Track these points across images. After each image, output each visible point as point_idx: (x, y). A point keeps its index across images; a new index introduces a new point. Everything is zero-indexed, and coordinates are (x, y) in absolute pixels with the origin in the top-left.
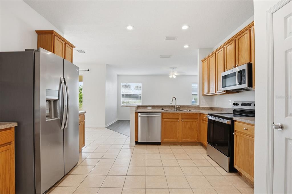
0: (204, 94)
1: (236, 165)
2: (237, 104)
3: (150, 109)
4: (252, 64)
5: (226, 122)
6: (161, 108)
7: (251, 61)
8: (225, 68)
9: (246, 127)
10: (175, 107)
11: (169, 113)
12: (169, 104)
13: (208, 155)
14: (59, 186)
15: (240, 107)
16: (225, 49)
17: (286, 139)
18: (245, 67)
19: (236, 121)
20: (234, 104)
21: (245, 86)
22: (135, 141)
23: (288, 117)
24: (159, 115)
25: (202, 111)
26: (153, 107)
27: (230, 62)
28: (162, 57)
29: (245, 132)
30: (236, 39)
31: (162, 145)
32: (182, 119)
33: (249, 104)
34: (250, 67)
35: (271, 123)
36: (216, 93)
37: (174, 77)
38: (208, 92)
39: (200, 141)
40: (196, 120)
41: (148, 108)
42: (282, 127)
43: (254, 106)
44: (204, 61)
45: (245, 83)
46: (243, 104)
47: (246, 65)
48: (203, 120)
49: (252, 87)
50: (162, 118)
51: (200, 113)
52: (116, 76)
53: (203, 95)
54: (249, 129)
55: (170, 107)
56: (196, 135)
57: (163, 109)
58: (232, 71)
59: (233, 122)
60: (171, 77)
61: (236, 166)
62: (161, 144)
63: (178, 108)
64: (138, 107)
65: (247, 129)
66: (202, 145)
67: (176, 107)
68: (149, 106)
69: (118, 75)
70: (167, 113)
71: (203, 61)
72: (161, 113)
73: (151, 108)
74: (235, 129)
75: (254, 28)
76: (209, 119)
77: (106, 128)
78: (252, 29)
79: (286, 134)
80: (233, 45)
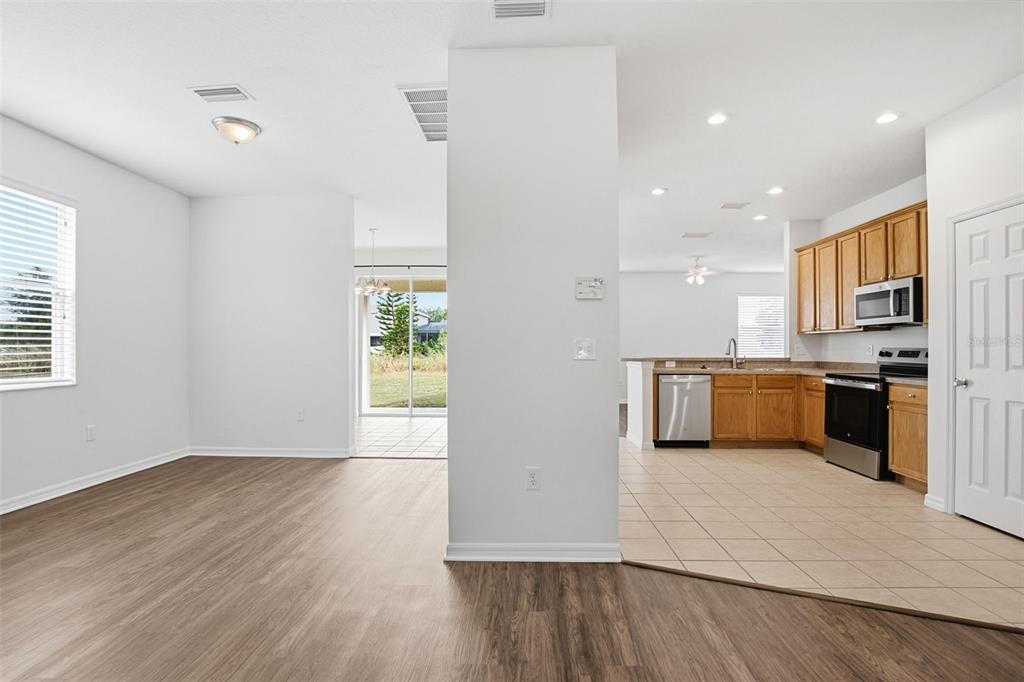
0: (803, 330)
1: (893, 463)
2: (889, 354)
3: (672, 367)
4: (921, 279)
5: (872, 386)
7: (919, 272)
8: (863, 278)
9: (910, 392)
10: (732, 362)
11: (729, 375)
12: (723, 355)
13: (828, 462)
15: (895, 359)
16: (863, 238)
17: (971, 399)
18: (909, 283)
19: (891, 384)
20: (882, 354)
21: (910, 318)
22: (655, 440)
23: (974, 370)
25: (805, 371)
26: (679, 362)
27: (876, 268)
28: (687, 235)
29: (912, 400)
30: (889, 222)
31: (713, 448)
32: (759, 388)
33: (915, 354)
34: (919, 283)
35: (951, 379)
36: (837, 328)
37: (700, 281)
38: (815, 326)
39: (799, 439)
40: (789, 391)
41: (667, 364)
42: (966, 383)
43: (927, 356)
44: (803, 253)
45: (908, 314)
46: (903, 354)
47: (911, 279)
48: (808, 389)
49: (922, 321)
50: (713, 387)
51: (801, 376)
53: (800, 332)
54: (917, 395)
55: (719, 362)
56: (792, 425)
57: (704, 368)
58: (881, 287)
59: (886, 386)
60: (690, 280)
61: (893, 467)
62: (710, 445)
63: (741, 364)
64: (658, 360)
65: (914, 396)
66: (803, 446)
67: (734, 363)
68: (671, 360)
70: (724, 375)
71: (799, 251)
72: (711, 375)
73: (674, 364)
74: (891, 399)
75: (926, 213)
76: (828, 385)
78: (923, 211)
79: (972, 391)
80: (881, 232)
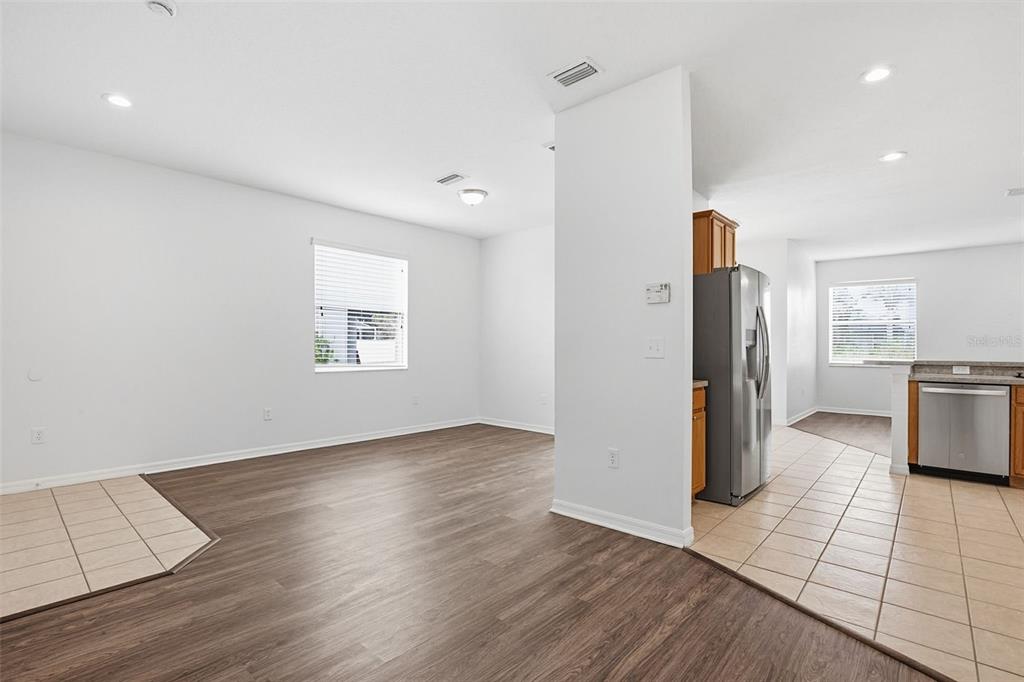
3: (961, 373)
6: (1010, 372)
14: (755, 498)
22: (909, 464)
24: (1004, 392)
26: (976, 367)
31: (1016, 488)
41: (955, 370)
50: (1013, 402)
52: (812, 267)
57: (1019, 376)
62: (1011, 483)
64: (916, 367)
69: (817, 262)
72: (1010, 386)
73: (967, 370)
77: (791, 426)
